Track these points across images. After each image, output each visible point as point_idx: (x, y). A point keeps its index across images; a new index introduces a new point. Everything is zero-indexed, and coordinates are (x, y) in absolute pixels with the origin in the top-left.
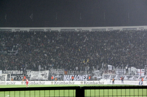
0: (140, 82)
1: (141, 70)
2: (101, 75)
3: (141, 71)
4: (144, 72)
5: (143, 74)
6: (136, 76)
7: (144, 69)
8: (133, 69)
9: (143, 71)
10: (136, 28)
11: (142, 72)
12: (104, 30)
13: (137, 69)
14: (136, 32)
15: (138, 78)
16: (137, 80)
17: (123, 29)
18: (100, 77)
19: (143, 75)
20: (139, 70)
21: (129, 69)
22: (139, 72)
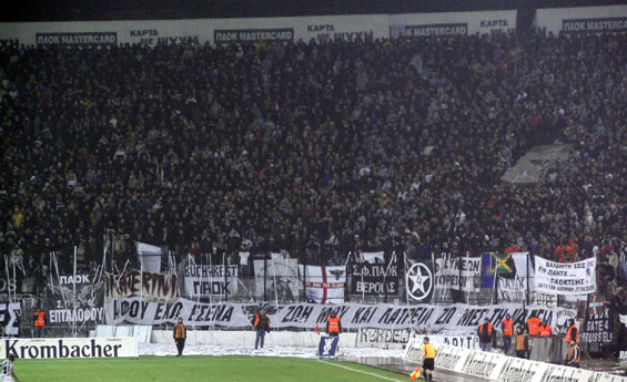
0: (323, 338)
1: (328, 269)
2: (100, 304)
3: (328, 274)
4: (342, 280)
5: (340, 291)
6: (301, 307)
7: (343, 268)
8: (282, 265)
9: (337, 274)
10: (292, 30)
11: (331, 279)
12: (110, 39)
13: (301, 267)
14: (294, 48)
15: (307, 314)
16: (306, 326)
17: (216, 32)
18: (89, 315)
19: (336, 297)
20: (314, 272)
21: (258, 265)
22: (313, 280)
